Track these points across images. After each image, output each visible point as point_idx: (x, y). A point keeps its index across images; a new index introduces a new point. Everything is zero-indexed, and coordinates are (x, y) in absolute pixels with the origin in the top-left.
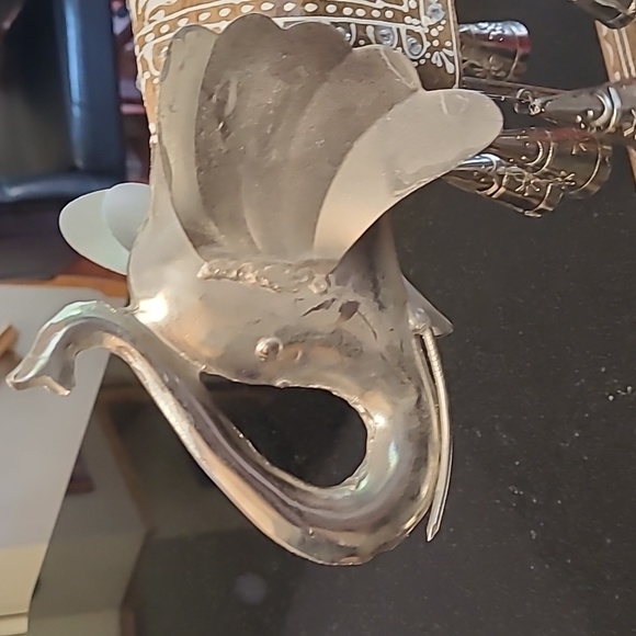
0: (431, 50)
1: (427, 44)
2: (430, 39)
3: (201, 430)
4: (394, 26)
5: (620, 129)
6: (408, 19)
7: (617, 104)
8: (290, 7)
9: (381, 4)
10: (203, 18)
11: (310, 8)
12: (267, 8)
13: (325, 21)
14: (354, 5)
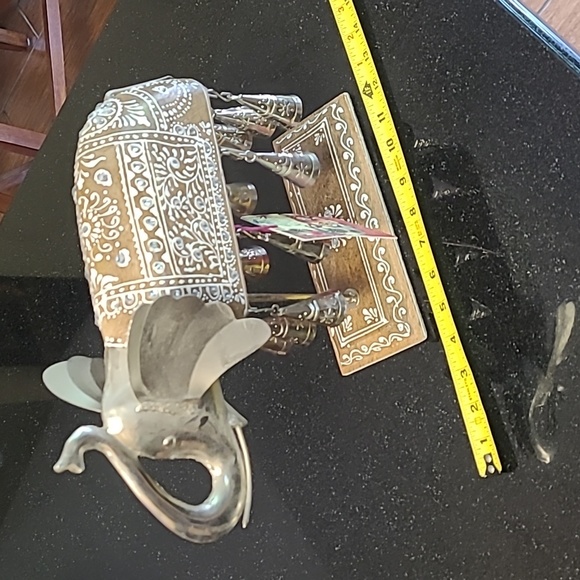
0: (234, 294)
1: (232, 292)
2: (234, 289)
3: (141, 484)
4: (217, 285)
5: (319, 320)
6: (223, 281)
7: (318, 309)
8: (172, 282)
9: (211, 275)
10: (132, 288)
11: (181, 282)
12: (162, 283)
13: (188, 287)
14: (200, 278)
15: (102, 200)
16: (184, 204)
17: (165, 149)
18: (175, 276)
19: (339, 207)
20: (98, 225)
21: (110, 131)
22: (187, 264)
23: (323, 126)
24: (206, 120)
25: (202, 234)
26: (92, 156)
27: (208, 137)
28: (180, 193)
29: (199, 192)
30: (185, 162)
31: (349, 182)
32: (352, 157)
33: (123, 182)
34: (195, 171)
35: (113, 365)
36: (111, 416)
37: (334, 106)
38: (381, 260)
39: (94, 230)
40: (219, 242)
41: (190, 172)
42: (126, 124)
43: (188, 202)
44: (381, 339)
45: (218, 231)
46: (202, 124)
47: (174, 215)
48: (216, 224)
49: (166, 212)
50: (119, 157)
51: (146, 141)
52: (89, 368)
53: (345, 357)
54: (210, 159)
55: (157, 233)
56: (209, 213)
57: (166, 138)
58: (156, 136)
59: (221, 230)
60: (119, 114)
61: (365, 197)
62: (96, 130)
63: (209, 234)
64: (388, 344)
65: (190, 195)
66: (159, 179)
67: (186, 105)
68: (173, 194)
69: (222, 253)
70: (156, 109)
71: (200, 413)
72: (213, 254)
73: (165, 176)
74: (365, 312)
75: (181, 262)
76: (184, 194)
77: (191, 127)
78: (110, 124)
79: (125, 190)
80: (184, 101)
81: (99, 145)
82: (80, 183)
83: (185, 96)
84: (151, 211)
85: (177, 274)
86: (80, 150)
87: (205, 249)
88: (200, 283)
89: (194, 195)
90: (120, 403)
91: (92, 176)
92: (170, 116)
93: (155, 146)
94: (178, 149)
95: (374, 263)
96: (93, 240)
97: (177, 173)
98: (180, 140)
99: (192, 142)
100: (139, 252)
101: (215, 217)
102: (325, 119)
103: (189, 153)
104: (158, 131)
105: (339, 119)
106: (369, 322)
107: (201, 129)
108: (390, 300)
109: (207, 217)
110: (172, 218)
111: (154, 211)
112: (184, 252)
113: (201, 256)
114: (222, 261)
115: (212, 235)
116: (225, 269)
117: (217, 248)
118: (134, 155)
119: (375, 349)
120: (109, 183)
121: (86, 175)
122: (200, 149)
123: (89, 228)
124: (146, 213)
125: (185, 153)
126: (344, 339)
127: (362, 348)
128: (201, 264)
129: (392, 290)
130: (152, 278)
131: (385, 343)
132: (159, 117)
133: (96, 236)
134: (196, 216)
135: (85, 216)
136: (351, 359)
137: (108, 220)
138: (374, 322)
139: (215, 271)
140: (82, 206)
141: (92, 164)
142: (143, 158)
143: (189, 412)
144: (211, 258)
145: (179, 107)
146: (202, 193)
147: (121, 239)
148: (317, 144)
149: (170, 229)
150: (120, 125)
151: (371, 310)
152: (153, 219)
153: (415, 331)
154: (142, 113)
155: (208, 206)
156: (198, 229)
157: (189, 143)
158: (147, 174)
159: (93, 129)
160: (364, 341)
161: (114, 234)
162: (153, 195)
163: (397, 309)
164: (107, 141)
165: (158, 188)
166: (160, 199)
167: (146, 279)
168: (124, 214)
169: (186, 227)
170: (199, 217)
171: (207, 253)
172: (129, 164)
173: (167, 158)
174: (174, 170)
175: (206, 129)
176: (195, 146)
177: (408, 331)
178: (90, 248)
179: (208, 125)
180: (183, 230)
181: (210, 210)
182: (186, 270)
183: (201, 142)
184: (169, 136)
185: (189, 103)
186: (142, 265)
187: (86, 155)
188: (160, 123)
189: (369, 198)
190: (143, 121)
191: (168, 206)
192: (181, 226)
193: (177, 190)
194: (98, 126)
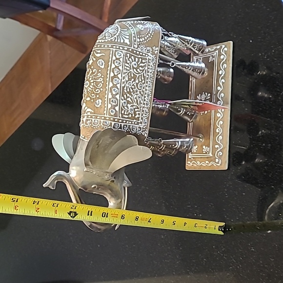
8: (116, 120)
9: (135, 121)
10: (98, 117)
11: (120, 121)
12: (112, 119)
13: (123, 124)
14: (129, 121)
15: (97, 74)
16: (133, 85)
17: (132, 57)
18: (118, 118)
19: (209, 95)
20: (92, 84)
21: (111, 42)
22: (126, 113)
23: (215, 54)
24: (157, 46)
25: (137, 101)
26: (99, 51)
27: (155, 54)
28: (133, 80)
29: (142, 80)
30: (140, 65)
31: (218, 85)
32: (223, 74)
33: (109, 68)
34: (143, 70)
35: (80, 147)
36: (73, 169)
37: (223, 46)
38: (219, 127)
39: (90, 86)
40: (144, 106)
41: (140, 70)
42: (119, 41)
43: (135, 85)
44: (207, 162)
45: (145, 100)
46: (154, 48)
47: (127, 90)
48: (145, 97)
49: (124, 87)
50: (111, 56)
51: (125, 51)
52: (72, 140)
53: (189, 162)
54: (153, 65)
55: (116, 96)
56: (143, 91)
57: (135, 52)
58: (131, 50)
59: (146, 100)
60: (117, 34)
61: (222, 95)
62: (105, 39)
63: (140, 101)
64: (209, 165)
65: (137, 81)
66: (125, 71)
67: (150, 37)
68: (129, 80)
69: (143, 111)
70: (135, 37)
71: (111, 179)
72: (139, 111)
73: (129, 70)
74: (204, 147)
75: (123, 112)
76: (135, 81)
77: (148, 48)
78: (112, 38)
79: (108, 72)
80: (149, 35)
81: (104, 47)
82: (91, 62)
83: (151, 32)
84: (117, 85)
85: (119, 117)
86: (96, 46)
87: (136, 108)
88: (129, 123)
89: (139, 82)
90: (78, 165)
91: (97, 60)
92: (140, 41)
93: (128, 55)
94: (139, 58)
95: (215, 127)
96: (88, 90)
97: (135, 70)
98: (141, 54)
99: (147, 56)
100: (106, 102)
101: (146, 94)
102: (217, 51)
103: (143, 61)
104: (132, 48)
105: (224, 54)
106: (204, 152)
107: (153, 50)
108: (217, 146)
109: (142, 93)
110: (125, 91)
111: (118, 86)
112: (126, 108)
113: (133, 111)
114: (142, 115)
115: (141, 102)
116: (142, 119)
117: (141, 108)
118: (118, 57)
119: (203, 165)
120: (103, 67)
121: (94, 59)
122: (149, 59)
123: (89, 84)
124: (115, 86)
125: (142, 61)
126: (191, 155)
127: (198, 162)
128: (132, 114)
129: (219, 143)
130: (108, 116)
131: (208, 164)
132: (135, 41)
133: (90, 89)
134: (137, 91)
135: (88, 78)
136: (191, 164)
137: (97, 84)
138: (206, 153)
139: (138, 119)
140: (88, 73)
141: (98, 55)
142: (121, 59)
143: (106, 177)
144: (137, 113)
145: (146, 38)
146: (143, 81)
147: (100, 94)
148: (210, 61)
149: (123, 96)
150: (116, 41)
151: (207, 147)
152: (117, 89)
153: (223, 165)
154: (128, 37)
155: (144, 88)
156: (136, 98)
157: (145, 56)
158: (120, 68)
159: (104, 38)
160: (199, 159)
161: (98, 91)
162: (120, 78)
163: (218, 152)
164: (108, 47)
165: (123, 75)
166: (123, 81)
167: (106, 116)
168: (105, 83)
169: (130, 96)
170: (138, 93)
171: (136, 110)
172: (114, 60)
173: (132, 61)
174: (134, 68)
175: (155, 50)
176: (147, 58)
177: (220, 163)
178: (86, 93)
179: (157, 49)
180: (129, 97)
181: (144, 90)
182: (124, 116)
183: (151, 56)
184: (137, 51)
185: (151, 36)
186: (106, 109)
187: (97, 50)
188: (134, 44)
189: (224, 96)
190: (127, 41)
191: (125, 85)
192: (128, 95)
193: (132, 78)
194: (107, 38)
